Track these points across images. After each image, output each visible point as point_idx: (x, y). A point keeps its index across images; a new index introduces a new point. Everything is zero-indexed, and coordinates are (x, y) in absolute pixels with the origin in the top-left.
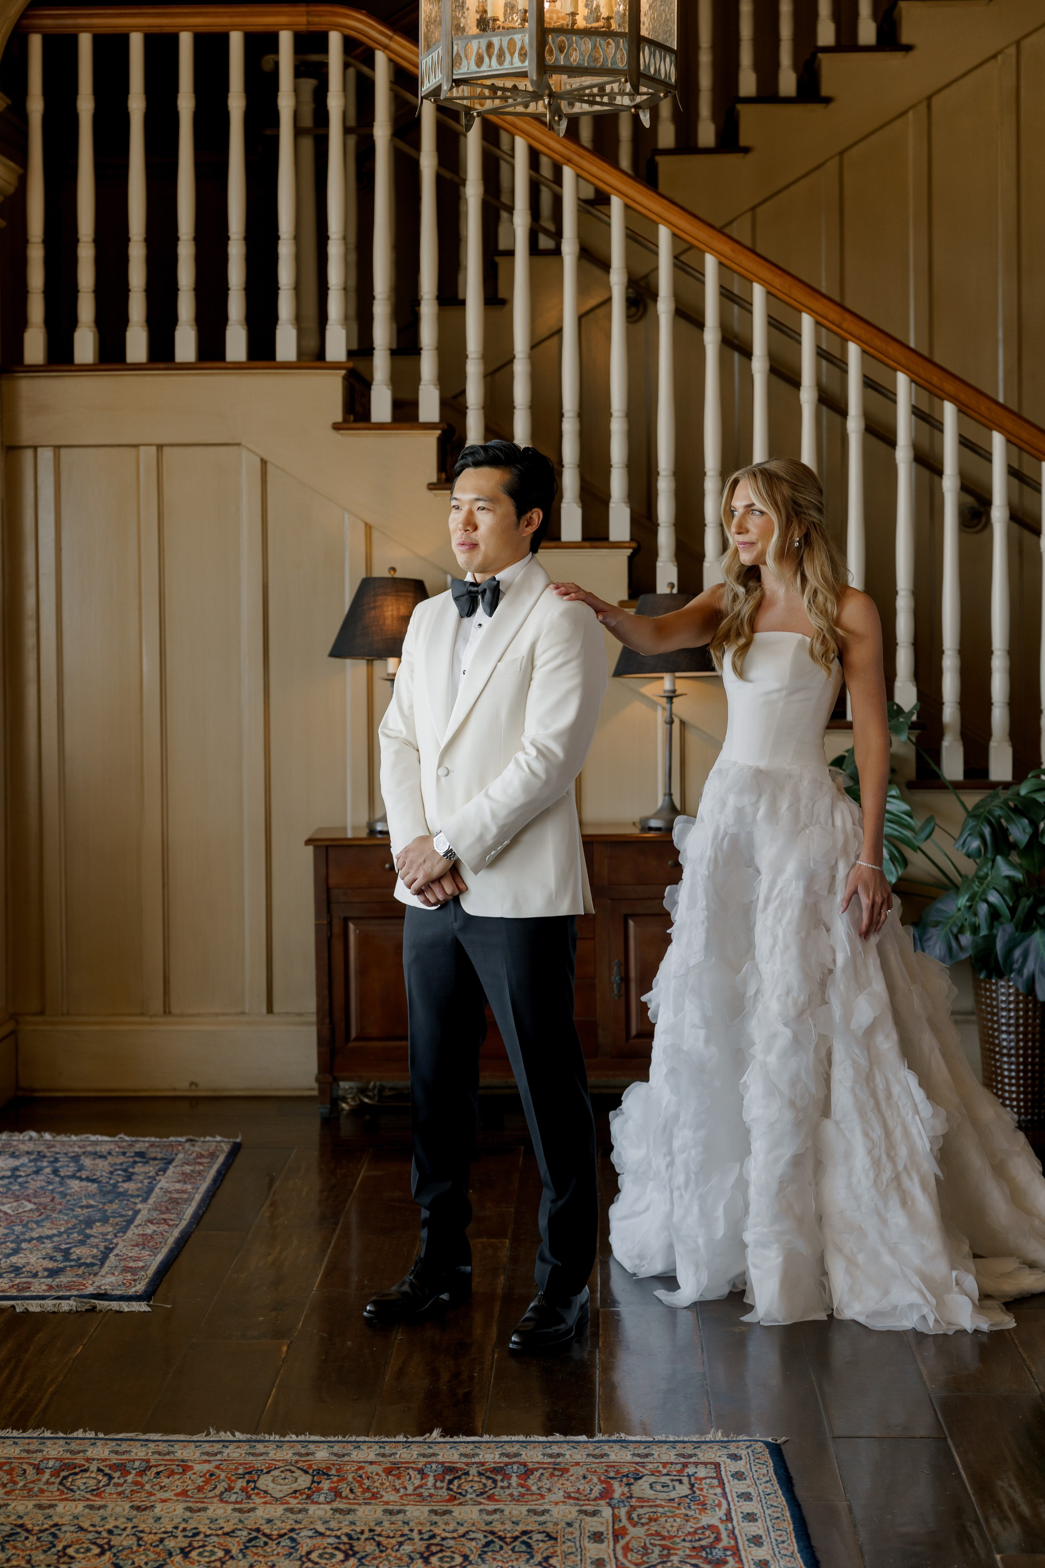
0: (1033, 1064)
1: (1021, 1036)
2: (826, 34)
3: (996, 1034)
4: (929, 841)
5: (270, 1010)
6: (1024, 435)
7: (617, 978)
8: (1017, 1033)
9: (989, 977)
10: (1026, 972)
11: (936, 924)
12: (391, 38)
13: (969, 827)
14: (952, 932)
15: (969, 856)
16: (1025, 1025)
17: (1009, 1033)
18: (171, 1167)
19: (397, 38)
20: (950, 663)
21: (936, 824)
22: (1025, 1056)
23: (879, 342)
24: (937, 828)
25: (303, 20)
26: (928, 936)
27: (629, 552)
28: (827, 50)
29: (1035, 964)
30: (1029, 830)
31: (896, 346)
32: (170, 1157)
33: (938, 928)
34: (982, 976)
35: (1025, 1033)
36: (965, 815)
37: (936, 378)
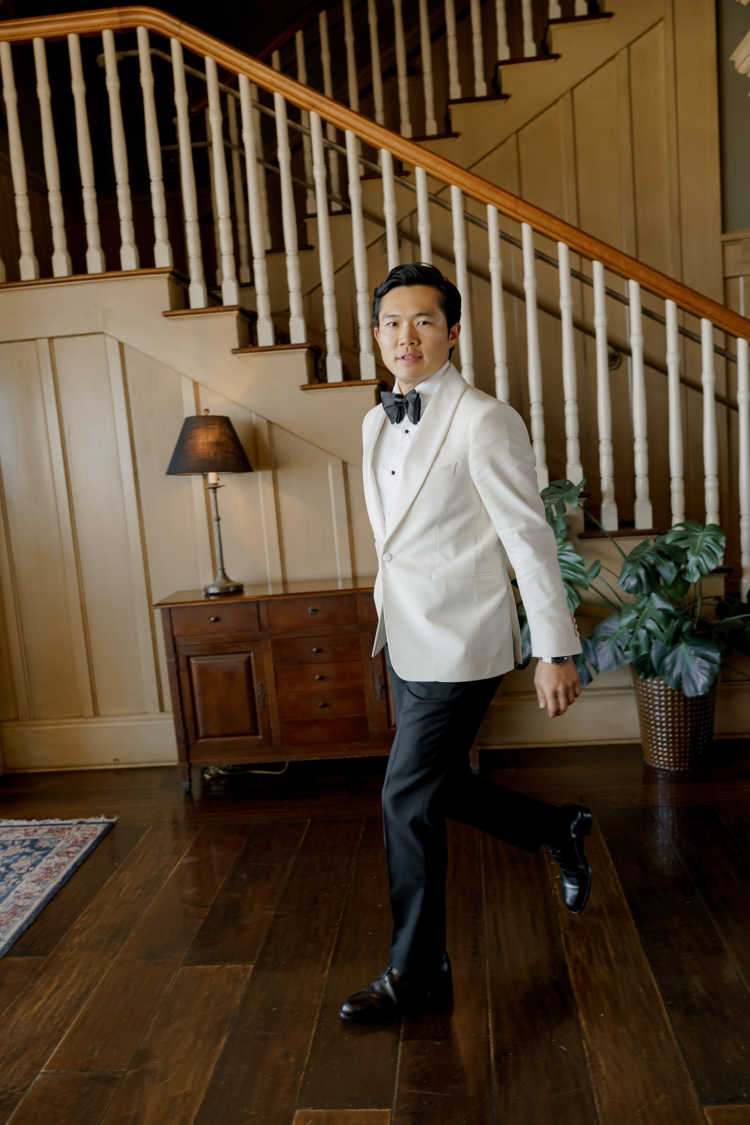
0: (679, 733)
1: (670, 714)
2: (504, 53)
3: (651, 712)
4: (597, 578)
5: (162, 709)
6: (653, 281)
7: (379, 687)
8: (667, 712)
9: (646, 677)
10: (675, 674)
11: (605, 639)
12: (179, 27)
13: (628, 570)
14: (616, 644)
15: (628, 591)
16: (673, 706)
17: (661, 712)
18: (44, 859)
19: (184, 26)
20: (605, 450)
21: (601, 566)
22: (673, 728)
23: (544, 221)
24: (602, 570)
25: (117, 19)
26: (599, 647)
27: (375, 387)
28: (505, 63)
29: (682, 669)
30: (675, 571)
31: (556, 222)
32: (51, 847)
33: (607, 642)
34: (641, 677)
35: (673, 712)
36: (623, 560)
37: (586, 244)
